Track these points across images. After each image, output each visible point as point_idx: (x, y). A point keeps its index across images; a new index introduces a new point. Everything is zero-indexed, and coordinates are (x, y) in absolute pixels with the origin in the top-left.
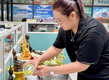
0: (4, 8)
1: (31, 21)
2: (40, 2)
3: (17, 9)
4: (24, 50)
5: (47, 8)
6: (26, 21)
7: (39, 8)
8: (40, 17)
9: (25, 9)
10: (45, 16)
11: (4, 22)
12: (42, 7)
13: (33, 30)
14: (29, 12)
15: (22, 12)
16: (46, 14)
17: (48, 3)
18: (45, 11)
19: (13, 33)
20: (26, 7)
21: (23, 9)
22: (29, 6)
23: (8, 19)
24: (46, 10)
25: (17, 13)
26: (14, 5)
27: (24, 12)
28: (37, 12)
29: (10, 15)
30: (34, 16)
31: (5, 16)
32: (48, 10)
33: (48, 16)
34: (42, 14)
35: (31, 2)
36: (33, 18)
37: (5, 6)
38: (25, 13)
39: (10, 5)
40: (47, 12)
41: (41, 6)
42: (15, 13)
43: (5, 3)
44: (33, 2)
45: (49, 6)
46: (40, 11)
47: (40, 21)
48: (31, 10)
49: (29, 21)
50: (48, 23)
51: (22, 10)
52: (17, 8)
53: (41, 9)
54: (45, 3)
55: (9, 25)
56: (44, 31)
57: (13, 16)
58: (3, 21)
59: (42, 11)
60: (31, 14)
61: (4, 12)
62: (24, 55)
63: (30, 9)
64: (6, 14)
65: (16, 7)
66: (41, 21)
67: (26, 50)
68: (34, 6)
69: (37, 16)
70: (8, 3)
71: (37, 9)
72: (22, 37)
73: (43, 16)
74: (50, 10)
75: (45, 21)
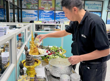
2: (44, 8)
3: (26, 13)
4: (33, 47)
5: (49, 13)
7: (42, 13)
8: (44, 20)
10: (48, 19)
11: (15, 23)
12: (45, 12)
13: (39, 30)
14: (35, 15)
15: (30, 16)
16: (49, 17)
17: (49, 9)
18: (48, 15)
19: (24, 31)
20: (33, 12)
22: (35, 11)
23: (18, 21)
24: (48, 14)
25: (26, 16)
26: (23, 10)
27: (31, 15)
28: (41, 16)
29: (20, 18)
30: (39, 19)
31: (16, 19)
32: (50, 14)
33: (50, 19)
34: (45, 17)
35: (37, 8)
37: (16, 11)
38: (32, 17)
39: (20, 10)
40: (49, 16)
41: (44, 11)
42: (24, 17)
43: (16, 9)
44: (38, 8)
45: (50, 11)
46: (43, 15)
47: (44, 22)
48: (37, 14)
49: (36, 22)
51: (30, 14)
53: (45, 14)
54: (47, 8)
55: (20, 25)
56: (48, 30)
57: (23, 19)
60: (37, 17)
62: (32, 51)
63: (36, 14)
64: (17, 17)
65: (25, 12)
67: (34, 46)
68: (39, 11)
69: (42, 19)
70: (18, 8)
71: (41, 14)
72: (31, 35)
73: (46, 19)
74: (51, 14)
75: (48, 22)
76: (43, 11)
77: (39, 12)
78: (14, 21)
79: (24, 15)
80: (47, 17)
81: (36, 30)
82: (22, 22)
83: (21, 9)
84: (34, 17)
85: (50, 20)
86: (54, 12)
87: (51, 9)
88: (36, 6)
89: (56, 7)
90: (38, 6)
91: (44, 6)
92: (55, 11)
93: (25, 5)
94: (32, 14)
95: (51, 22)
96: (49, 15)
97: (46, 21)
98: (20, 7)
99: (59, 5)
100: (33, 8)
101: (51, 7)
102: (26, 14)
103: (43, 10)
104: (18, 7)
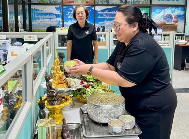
0: (19, 12)
1: (62, 31)
2: (73, 2)
3: (39, 12)
4: (57, 75)
6: (55, 31)
9: (50, 12)
11: (20, 33)
14: (57, 16)
15: (46, 17)
17: (84, 3)
20: (52, 9)
21: (47, 12)
22: (56, 8)
25: (38, 18)
26: (33, 7)
27: (48, 16)
28: (69, 17)
30: (65, 23)
31: (20, 24)
35: (59, 1)
36: (63, 26)
37: (20, 8)
38: (50, 19)
39: (27, 7)
41: (74, 7)
42: (35, 19)
43: (20, 4)
44: (62, 2)
48: (60, 14)
49: (59, 31)
51: (46, 14)
54: (79, 2)
55: (30, 37)
57: (33, 23)
58: (19, 31)
60: (59, 19)
61: (19, 17)
62: (57, 82)
63: (58, 13)
65: (36, 10)
68: (64, 7)
69: (69, 23)
70: (24, 4)
71: (69, 13)
77: (65, 9)
78: (17, 30)
79: (36, 17)
81: (59, 46)
82: (31, 30)
83: (30, 5)
84: (55, 19)
86: (93, 9)
87: (87, 2)
92: (94, 6)
94: (50, 14)
102: (38, 14)
103: (72, 6)
104: (23, 2)
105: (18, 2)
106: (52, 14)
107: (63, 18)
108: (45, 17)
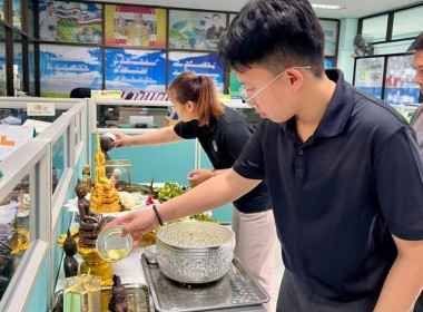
3: (55, 59)
4: (100, 185)
5: (144, 58)
7: (119, 59)
8: (125, 84)
9: (78, 59)
10: (140, 80)
12: (129, 56)
14: (92, 68)
15: (70, 69)
16: (143, 76)
17: (146, 44)
18: (140, 67)
20: (82, 54)
21: (73, 58)
22: (90, 52)
23: (27, 90)
24: (142, 63)
25: (54, 71)
26: (43, 48)
27: (74, 68)
28: (116, 71)
29: (32, 79)
30: (107, 82)
31: (17, 82)
32: (147, 63)
33: (147, 81)
34: (128, 76)
35: (97, 39)
36: (103, 88)
37: (17, 49)
38: (79, 72)
39: (31, 48)
40: (144, 72)
41: (127, 51)
42: (48, 72)
43: (17, 41)
44: (103, 40)
45: (150, 52)
46: (123, 65)
47: (125, 96)
48: (97, 63)
49: (98, 97)
50: (148, 102)
51: (70, 63)
52: (54, 56)
53: (128, 62)
54: (137, 42)
55: (39, 108)
57: (42, 80)
59: (132, 67)
60: (97, 74)
61: (16, 67)
63: (94, 61)
64: (21, 75)
65: (50, 54)
66: (129, 97)
67: (103, 183)
68: (106, 51)
69: (116, 82)
70: (24, 41)
71: (116, 62)
73: (134, 80)
74: (154, 64)
75: (141, 95)
76: (123, 53)
77: (108, 54)
78: (11, 93)
79: (49, 67)
80: (137, 76)
82: (38, 94)
83: (37, 44)
84: (88, 74)
85: (149, 84)
86: (164, 56)
87: (152, 44)
88: (96, 32)
89: (171, 39)
90: (102, 34)
91: (126, 34)
92: (166, 51)
93: (51, 28)
94: (77, 63)
95: (151, 94)
96: (145, 67)
97: (135, 90)
98: (30, 35)
99: (181, 31)
100: (82, 38)
101: (153, 38)
102: (54, 63)
103: (121, 48)
104: (24, 37)
105: (14, 38)
106: (82, 63)
107: (103, 72)
108: (66, 69)
